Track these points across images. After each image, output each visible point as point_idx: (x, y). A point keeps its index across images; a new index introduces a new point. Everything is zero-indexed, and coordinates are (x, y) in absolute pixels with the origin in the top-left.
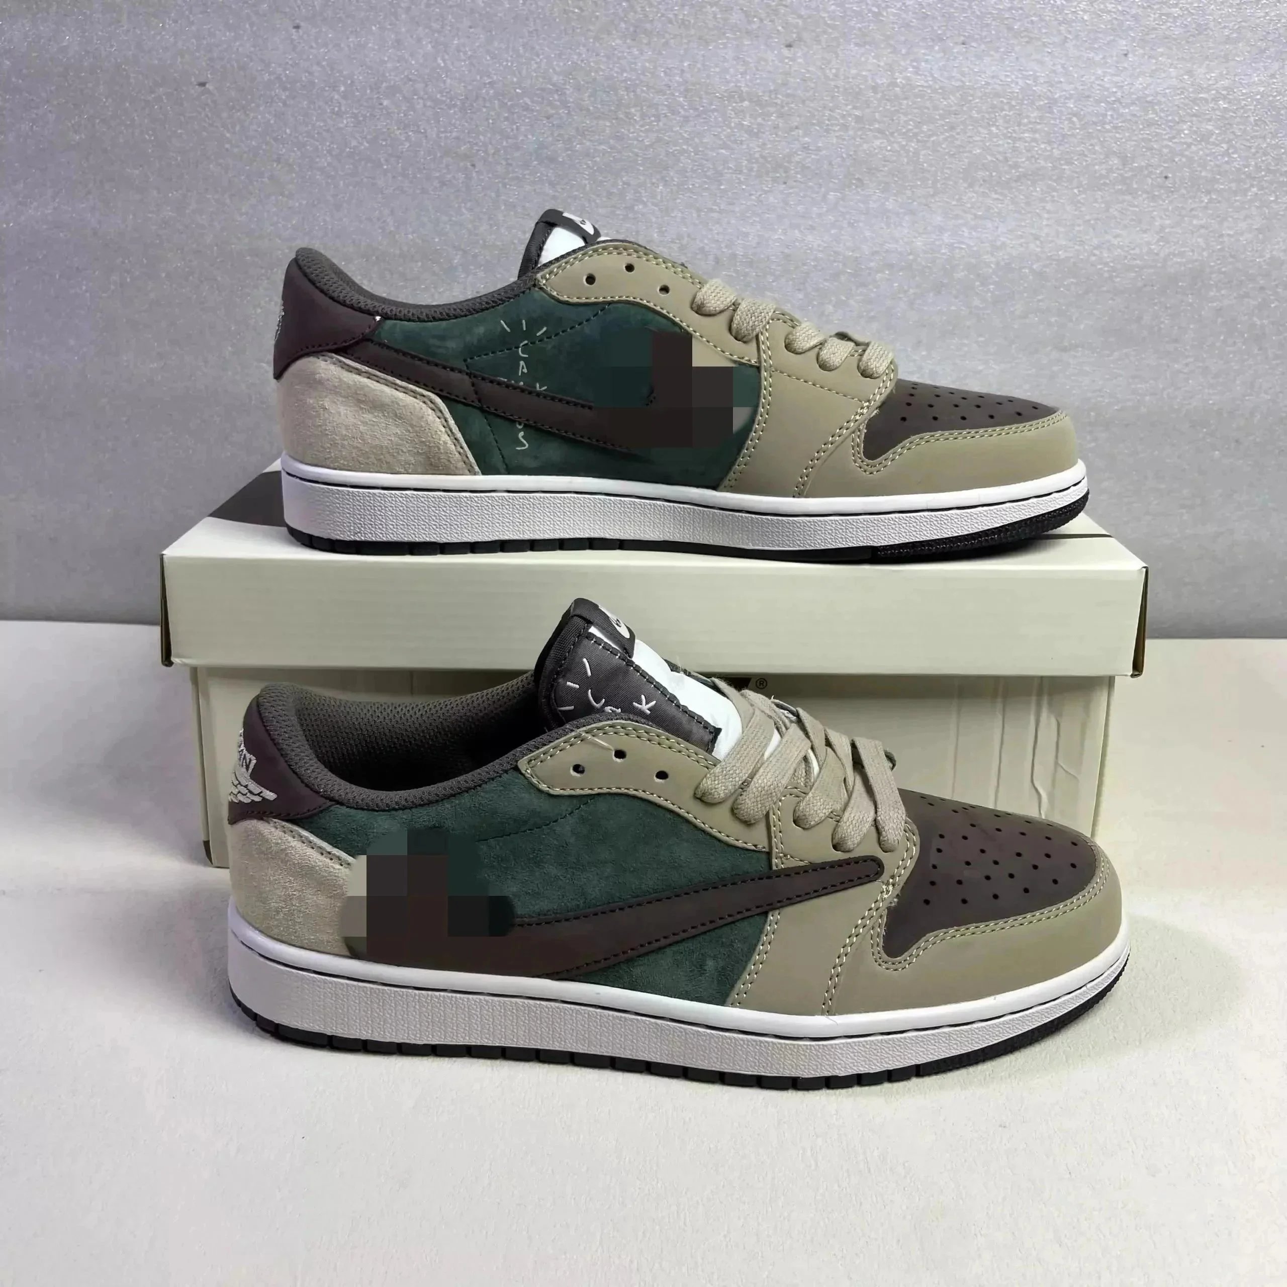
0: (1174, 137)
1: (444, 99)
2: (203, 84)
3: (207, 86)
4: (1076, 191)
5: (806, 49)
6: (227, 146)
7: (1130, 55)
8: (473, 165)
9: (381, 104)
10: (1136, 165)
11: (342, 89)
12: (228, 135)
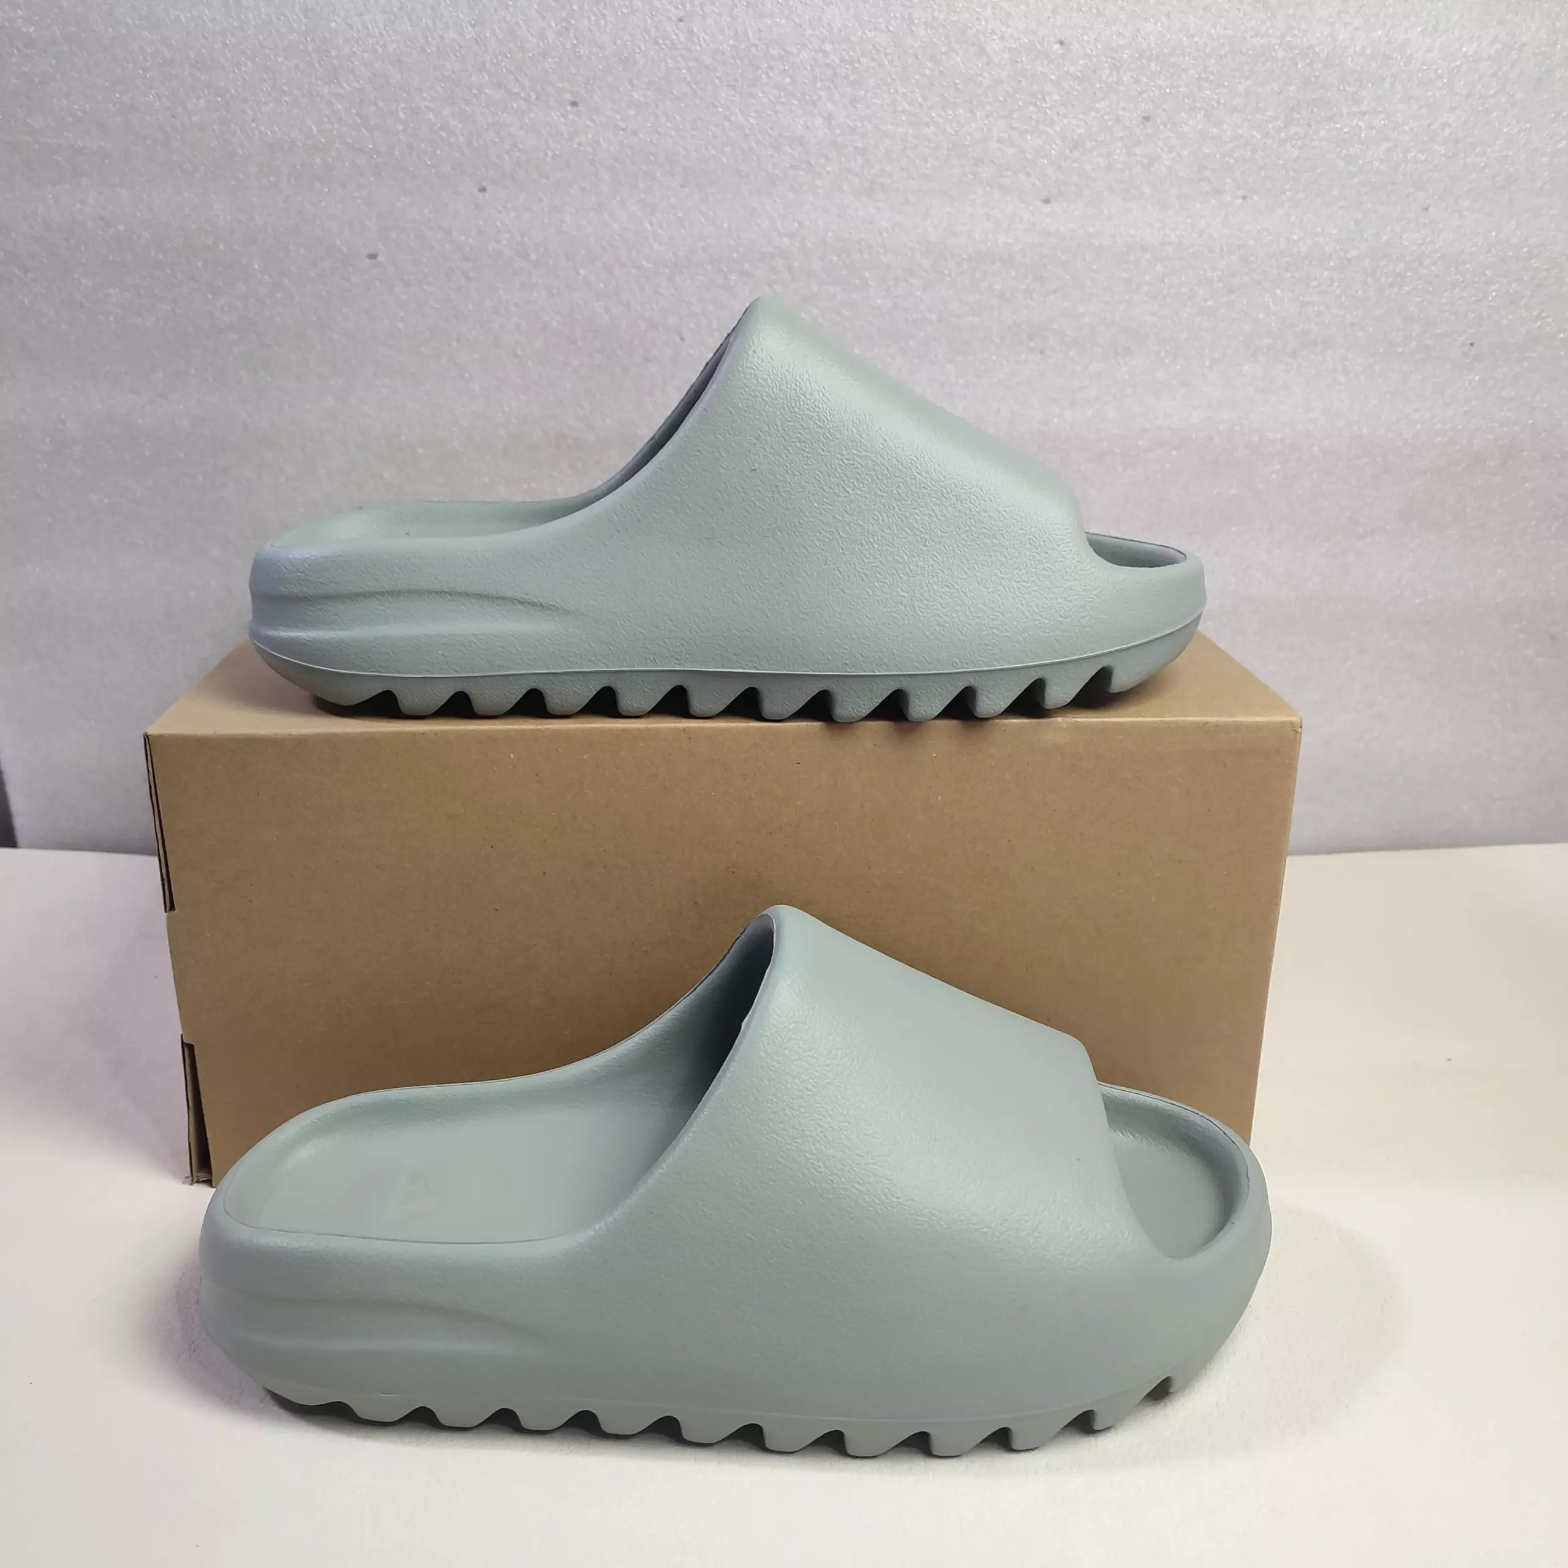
0: (1480, 301)
1: (650, 266)
2: (373, 256)
3: (379, 259)
4: (1371, 360)
5: (1065, 205)
6: (400, 325)
7: (1431, 209)
8: (682, 339)
9: (578, 274)
10: (1438, 331)
11: (533, 257)
12: (402, 314)
